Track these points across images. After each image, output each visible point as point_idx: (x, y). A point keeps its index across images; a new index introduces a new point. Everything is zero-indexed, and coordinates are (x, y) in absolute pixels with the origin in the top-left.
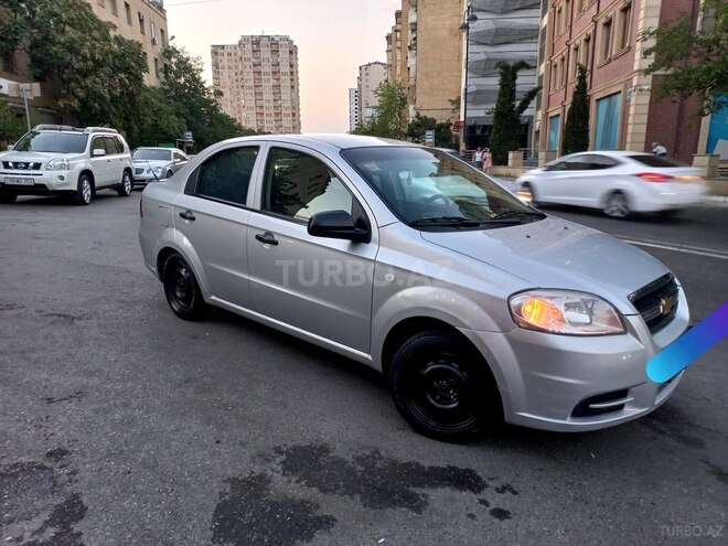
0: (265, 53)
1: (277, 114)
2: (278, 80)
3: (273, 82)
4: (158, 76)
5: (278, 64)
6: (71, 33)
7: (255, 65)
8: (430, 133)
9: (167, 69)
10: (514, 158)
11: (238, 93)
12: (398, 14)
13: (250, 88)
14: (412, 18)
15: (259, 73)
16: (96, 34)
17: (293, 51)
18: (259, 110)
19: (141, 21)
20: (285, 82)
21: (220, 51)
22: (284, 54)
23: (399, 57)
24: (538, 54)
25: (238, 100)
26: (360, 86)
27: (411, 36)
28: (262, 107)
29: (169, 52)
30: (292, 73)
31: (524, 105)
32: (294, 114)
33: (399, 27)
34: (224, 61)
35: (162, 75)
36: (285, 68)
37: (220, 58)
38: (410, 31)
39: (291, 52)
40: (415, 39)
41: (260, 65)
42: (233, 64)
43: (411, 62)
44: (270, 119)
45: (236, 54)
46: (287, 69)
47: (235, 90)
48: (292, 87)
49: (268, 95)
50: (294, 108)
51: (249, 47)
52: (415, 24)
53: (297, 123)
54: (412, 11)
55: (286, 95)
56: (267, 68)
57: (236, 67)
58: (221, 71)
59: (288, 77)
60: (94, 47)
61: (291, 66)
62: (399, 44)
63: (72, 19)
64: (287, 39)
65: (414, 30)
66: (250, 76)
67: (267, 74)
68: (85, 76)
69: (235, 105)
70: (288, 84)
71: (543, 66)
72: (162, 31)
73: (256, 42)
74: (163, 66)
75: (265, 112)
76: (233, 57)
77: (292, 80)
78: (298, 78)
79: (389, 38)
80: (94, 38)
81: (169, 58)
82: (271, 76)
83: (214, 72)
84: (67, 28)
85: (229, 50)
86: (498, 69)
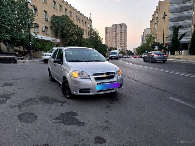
0: (118, 28)
1: (120, 43)
2: (121, 34)
3: (120, 35)
4: (89, 36)
5: (121, 31)
6: (68, 28)
7: (116, 31)
8: (157, 46)
9: (91, 34)
10: (176, 53)
11: (111, 38)
12: (153, 15)
13: (114, 37)
14: (157, 16)
15: (117, 33)
16: (73, 27)
17: (126, 27)
18: (116, 42)
19: (86, 23)
20: (123, 35)
21: (107, 28)
22: (123, 28)
23: (153, 27)
24: (191, 23)
25: (111, 40)
26: (144, 35)
27: (156, 20)
28: (117, 42)
29: (92, 30)
30: (125, 32)
31: (181, 38)
32: (125, 43)
33: (153, 18)
34: (108, 31)
35: (90, 35)
36: (123, 31)
37: (107, 30)
38: (156, 19)
39: (125, 27)
40: (157, 21)
41: (117, 31)
42: (110, 31)
43: (156, 27)
44: (118, 44)
45: (111, 29)
46: (124, 32)
47: (110, 38)
48: (125, 36)
49: (118, 38)
50: (125, 41)
51: (114, 27)
52: (157, 17)
53: (125, 45)
54: (157, 14)
55: (123, 38)
56: (119, 32)
57: (111, 32)
58: (107, 33)
59: (124, 34)
60: (72, 30)
61: (125, 31)
62: (153, 23)
63: (68, 25)
64: (124, 24)
65: (157, 19)
66: (114, 34)
67: (119, 33)
68: (70, 37)
69: (110, 41)
70: (124, 35)
71: (192, 26)
72: (91, 25)
73: (116, 26)
74: (90, 33)
75: (117, 43)
76: (110, 30)
77: (125, 34)
78: (126, 34)
79: (151, 22)
80: (72, 29)
81: (92, 31)
82: (119, 34)
83: (106, 34)
84: (67, 27)
85: (109, 28)
86: (173, 29)
